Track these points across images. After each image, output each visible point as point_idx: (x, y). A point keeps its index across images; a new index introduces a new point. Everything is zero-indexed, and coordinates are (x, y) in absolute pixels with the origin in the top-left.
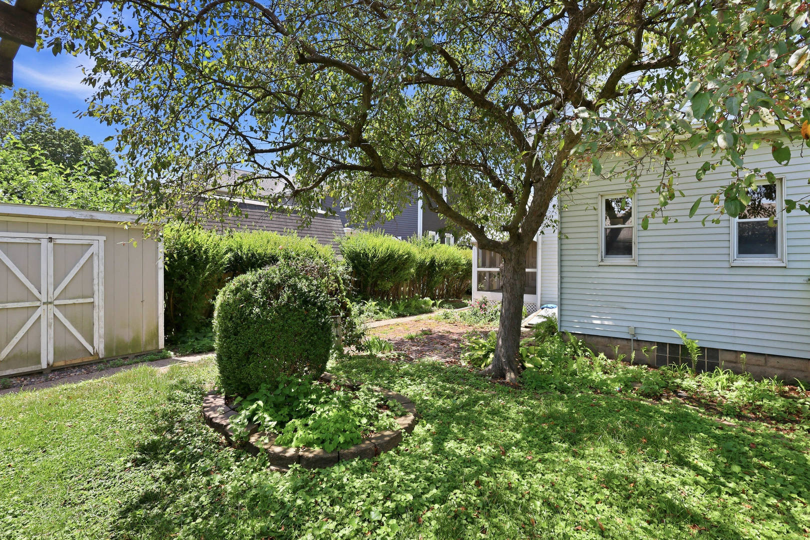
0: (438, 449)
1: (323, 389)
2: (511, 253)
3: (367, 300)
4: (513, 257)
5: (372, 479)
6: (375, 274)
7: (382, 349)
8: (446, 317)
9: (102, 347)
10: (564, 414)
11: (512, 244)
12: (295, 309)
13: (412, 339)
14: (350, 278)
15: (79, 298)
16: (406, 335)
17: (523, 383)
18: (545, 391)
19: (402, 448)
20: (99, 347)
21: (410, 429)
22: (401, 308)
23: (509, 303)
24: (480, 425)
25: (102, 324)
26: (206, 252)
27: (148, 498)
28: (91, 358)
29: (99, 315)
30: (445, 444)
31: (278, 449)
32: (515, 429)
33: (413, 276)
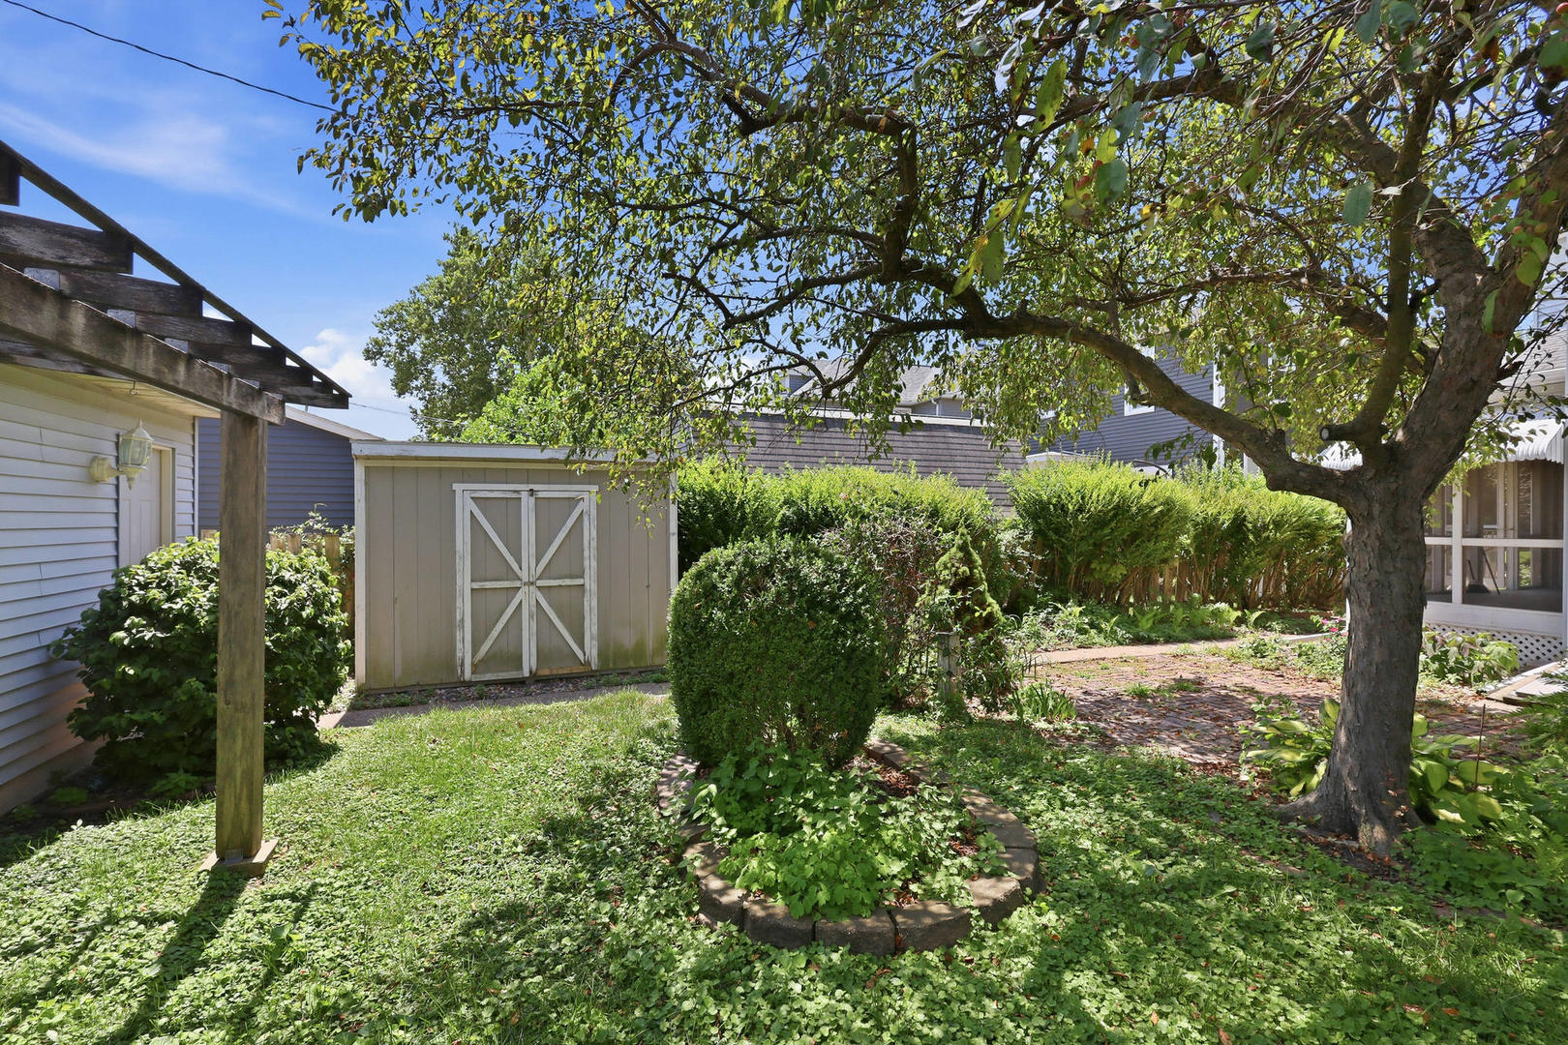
0: (1044, 986)
1: (831, 783)
2: (1369, 499)
3: (1064, 602)
4: (1376, 509)
5: (847, 1007)
6: (1084, 547)
7: (1047, 713)
8: (1259, 651)
9: (595, 652)
10: (1516, 997)
11: (1370, 474)
12: (789, 618)
13: (1141, 695)
14: (1027, 554)
15: (566, 577)
16: (1131, 686)
17: (1409, 864)
18: (1480, 903)
19: (962, 953)
20: (591, 652)
21: (997, 913)
22: (1145, 624)
23: (1369, 636)
24: (1195, 950)
25: (595, 619)
26: (742, 505)
27: (514, 913)
28: (581, 669)
29: (591, 603)
30: (1068, 976)
31: (715, 884)
32: (1306, 996)
33: (1187, 552)
